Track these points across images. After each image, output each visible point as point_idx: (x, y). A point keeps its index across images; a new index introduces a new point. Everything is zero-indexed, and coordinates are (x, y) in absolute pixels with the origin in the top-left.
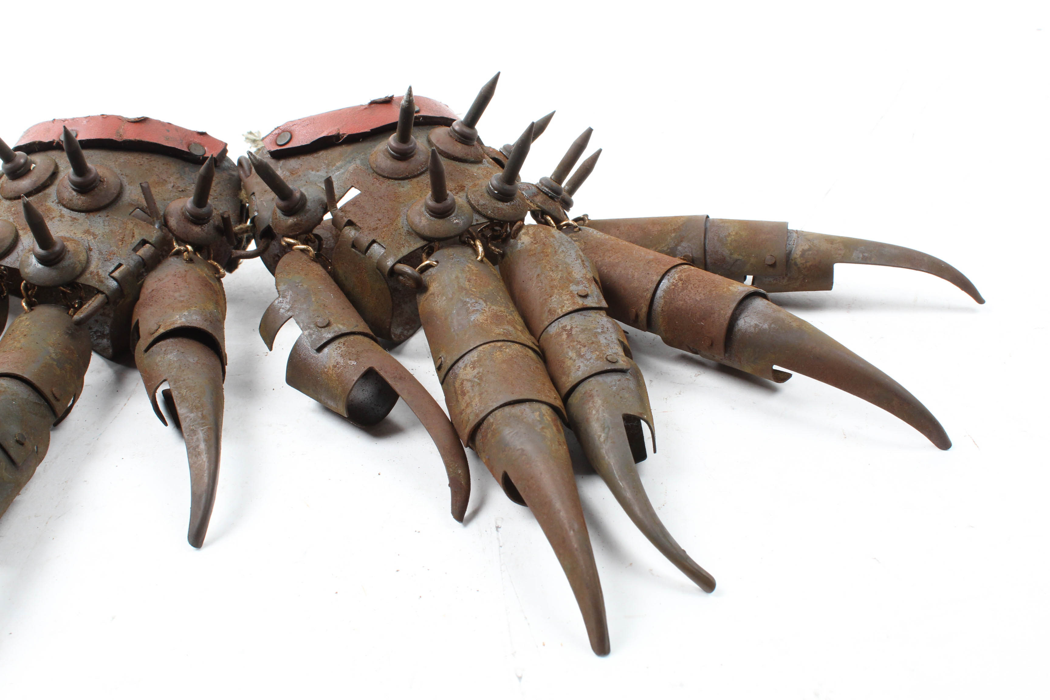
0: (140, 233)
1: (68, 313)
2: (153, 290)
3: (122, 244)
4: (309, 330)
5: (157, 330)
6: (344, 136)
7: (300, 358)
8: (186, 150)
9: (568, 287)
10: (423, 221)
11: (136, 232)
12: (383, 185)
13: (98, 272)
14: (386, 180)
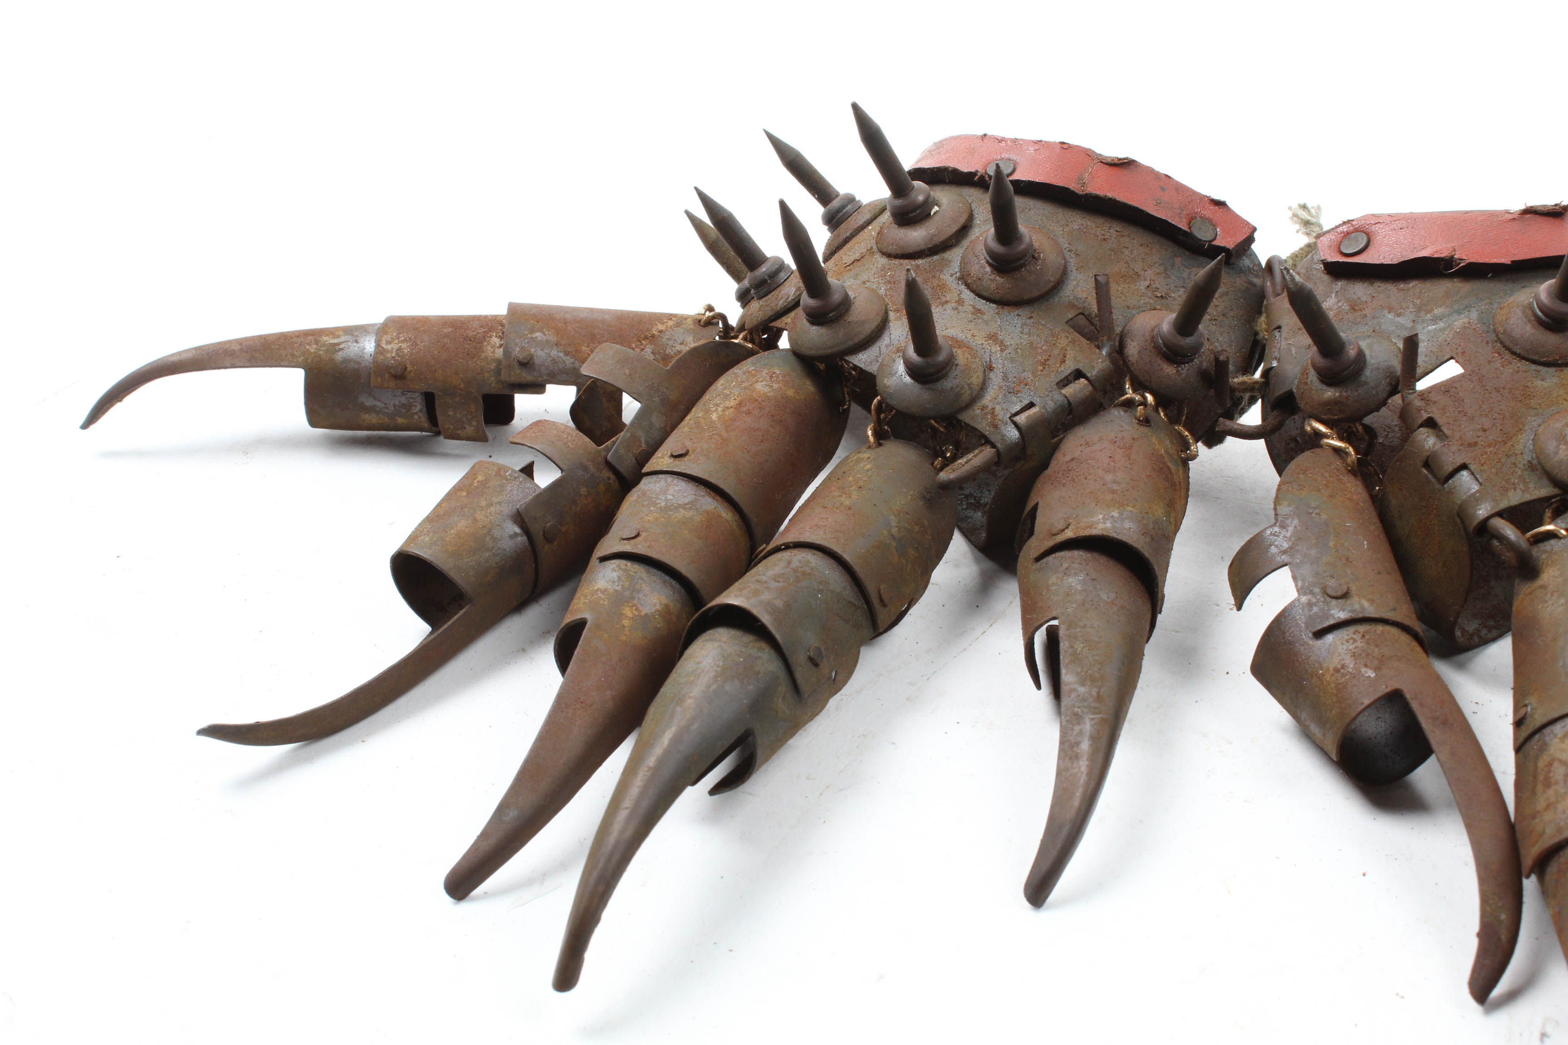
0: (1075, 358)
1: (932, 464)
2: (1072, 459)
3: (1042, 370)
4: (1309, 597)
5: (1063, 530)
6: (1460, 264)
7: (1284, 638)
8: (1185, 228)
10: (1561, 452)
11: (1070, 354)
12: (1507, 367)
13: (993, 409)
14: (1515, 359)
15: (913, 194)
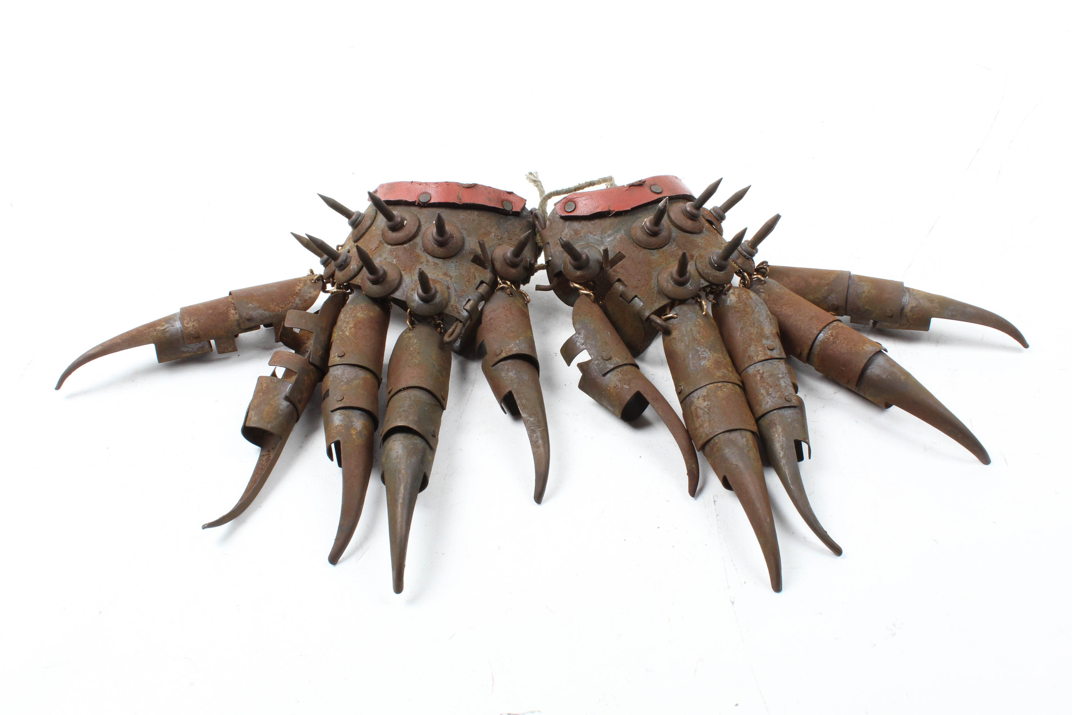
0: (479, 276)
1: (436, 331)
2: (491, 319)
3: (469, 284)
4: (597, 361)
5: (501, 353)
6: (613, 212)
7: (591, 377)
8: (501, 208)
9: (761, 341)
10: (669, 287)
11: (477, 274)
12: (640, 253)
13: (456, 306)
14: (642, 249)
15: (396, 219)
